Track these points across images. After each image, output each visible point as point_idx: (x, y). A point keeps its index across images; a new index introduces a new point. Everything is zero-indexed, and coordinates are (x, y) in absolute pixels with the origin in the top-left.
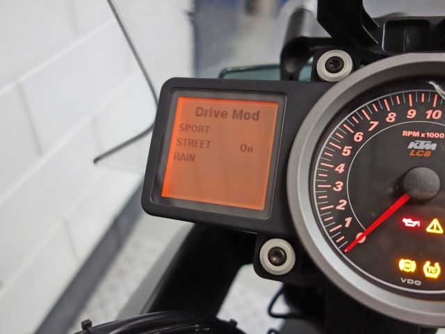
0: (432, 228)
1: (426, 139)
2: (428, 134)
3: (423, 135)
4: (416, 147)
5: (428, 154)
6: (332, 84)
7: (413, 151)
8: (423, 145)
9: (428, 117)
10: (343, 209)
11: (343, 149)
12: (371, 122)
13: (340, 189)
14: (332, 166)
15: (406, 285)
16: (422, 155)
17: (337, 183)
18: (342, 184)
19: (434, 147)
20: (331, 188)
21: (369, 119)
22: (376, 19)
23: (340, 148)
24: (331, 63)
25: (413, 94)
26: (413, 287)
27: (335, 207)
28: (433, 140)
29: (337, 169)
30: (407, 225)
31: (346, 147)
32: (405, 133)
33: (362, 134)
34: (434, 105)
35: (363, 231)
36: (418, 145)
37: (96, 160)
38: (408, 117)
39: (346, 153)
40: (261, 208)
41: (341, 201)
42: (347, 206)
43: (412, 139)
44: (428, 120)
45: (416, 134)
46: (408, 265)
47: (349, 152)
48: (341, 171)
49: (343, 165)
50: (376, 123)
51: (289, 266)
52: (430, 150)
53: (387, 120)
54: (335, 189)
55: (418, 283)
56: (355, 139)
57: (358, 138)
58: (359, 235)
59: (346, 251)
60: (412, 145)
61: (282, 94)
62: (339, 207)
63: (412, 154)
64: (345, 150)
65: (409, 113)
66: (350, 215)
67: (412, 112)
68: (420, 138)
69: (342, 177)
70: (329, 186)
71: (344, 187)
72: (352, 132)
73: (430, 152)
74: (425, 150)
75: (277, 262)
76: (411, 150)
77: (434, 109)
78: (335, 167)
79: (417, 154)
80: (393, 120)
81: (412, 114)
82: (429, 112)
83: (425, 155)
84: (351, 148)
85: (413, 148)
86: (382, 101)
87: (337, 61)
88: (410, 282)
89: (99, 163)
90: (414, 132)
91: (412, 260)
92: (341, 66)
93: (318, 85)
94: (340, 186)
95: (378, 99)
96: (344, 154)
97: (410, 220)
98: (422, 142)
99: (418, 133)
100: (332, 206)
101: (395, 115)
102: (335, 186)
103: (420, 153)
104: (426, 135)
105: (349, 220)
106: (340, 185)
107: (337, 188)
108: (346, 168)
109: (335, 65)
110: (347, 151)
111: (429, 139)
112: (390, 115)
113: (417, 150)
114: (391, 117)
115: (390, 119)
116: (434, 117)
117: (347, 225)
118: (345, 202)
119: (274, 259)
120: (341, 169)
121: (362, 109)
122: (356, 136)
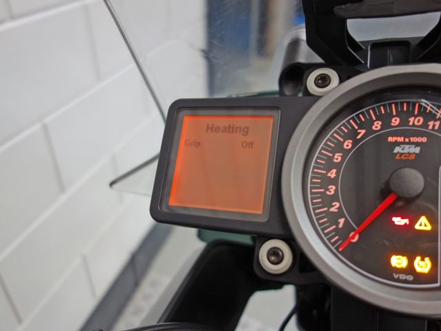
0: (421, 225)
1: (410, 143)
2: (411, 138)
3: (407, 140)
4: (401, 151)
5: (413, 157)
6: (318, 98)
7: (398, 155)
8: (408, 149)
9: (411, 124)
10: (336, 210)
11: (334, 156)
12: (359, 131)
13: (333, 192)
14: (325, 172)
15: (398, 280)
16: (406, 158)
17: (330, 187)
18: (334, 188)
19: (417, 150)
21: (357, 128)
22: (361, 42)
23: (331, 155)
24: (319, 80)
25: (396, 104)
26: (406, 281)
27: (329, 209)
28: (417, 144)
29: (329, 175)
30: (396, 223)
31: (337, 154)
32: (390, 139)
33: (351, 141)
34: (416, 113)
35: (355, 230)
36: (403, 149)
37: (112, 184)
38: (392, 124)
39: (337, 159)
40: (260, 212)
41: (334, 204)
42: (340, 208)
43: (397, 144)
44: (411, 126)
45: (401, 139)
46: (399, 261)
47: (340, 159)
48: (333, 176)
49: (334, 171)
50: (363, 132)
51: (287, 264)
52: (414, 153)
53: (374, 128)
54: (328, 193)
55: (410, 278)
56: (345, 147)
57: (347, 146)
58: (352, 234)
59: (340, 250)
60: (397, 150)
61: (276, 108)
62: (332, 209)
63: (397, 157)
64: (336, 157)
65: (393, 120)
66: (343, 216)
67: (396, 120)
68: (404, 143)
69: (333, 182)
70: (323, 190)
71: (336, 191)
72: (342, 140)
73: (414, 155)
74: (409, 153)
75: (276, 261)
76: (396, 154)
77: (416, 116)
78: (327, 173)
79: (403, 157)
80: (379, 128)
81: (396, 121)
82: (412, 120)
83: (410, 158)
85: (398, 153)
86: (368, 111)
87: (325, 78)
88: (402, 277)
89: (115, 186)
90: (399, 138)
91: (403, 255)
92: (328, 82)
95: (364, 110)
96: (335, 161)
97: (399, 219)
98: (407, 147)
99: (402, 138)
100: (326, 209)
101: (380, 123)
102: (328, 190)
103: (405, 156)
104: (410, 140)
105: (342, 221)
106: (332, 189)
107: (330, 192)
108: (337, 173)
109: (323, 81)
110: (338, 157)
111: (413, 143)
112: (375, 123)
113: (401, 154)
114: (377, 125)
115: (376, 127)
116: (416, 123)
117: (340, 226)
118: (338, 205)
119: (273, 258)
120: (332, 174)
121: (350, 119)
122: (346, 143)
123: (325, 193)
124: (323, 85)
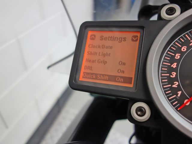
6: (169, 21)
10: (177, 87)
11: (175, 55)
12: (191, 41)
13: (174, 76)
14: (170, 64)
17: (172, 73)
18: (175, 73)
20: (170, 76)
21: (190, 39)
23: (174, 55)
24: (169, 11)
27: (172, 86)
29: (172, 66)
31: (177, 54)
33: (186, 47)
35: (188, 99)
39: (177, 57)
40: (131, 86)
41: (175, 83)
42: (178, 85)
47: (179, 57)
48: (175, 67)
49: (175, 64)
51: (148, 117)
54: (171, 76)
56: (182, 50)
57: (184, 49)
58: (186, 101)
59: (179, 109)
62: (174, 86)
64: (176, 56)
66: (181, 90)
69: (175, 70)
70: (168, 75)
71: (176, 75)
72: (180, 46)
75: (141, 114)
84: (180, 54)
87: (172, 9)
92: (174, 12)
93: (162, 22)
94: (174, 74)
96: (176, 58)
100: (170, 85)
102: (172, 75)
105: (180, 93)
107: (173, 76)
108: (177, 65)
109: (171, 11)
110: (178, 56)
117: (179, 95)
118: (177, 83)
119: (139, 113)
120: (174, 66)
121: (185, 34)
122: (183, 48)
123: (169, 76)
124: (171, 14)
